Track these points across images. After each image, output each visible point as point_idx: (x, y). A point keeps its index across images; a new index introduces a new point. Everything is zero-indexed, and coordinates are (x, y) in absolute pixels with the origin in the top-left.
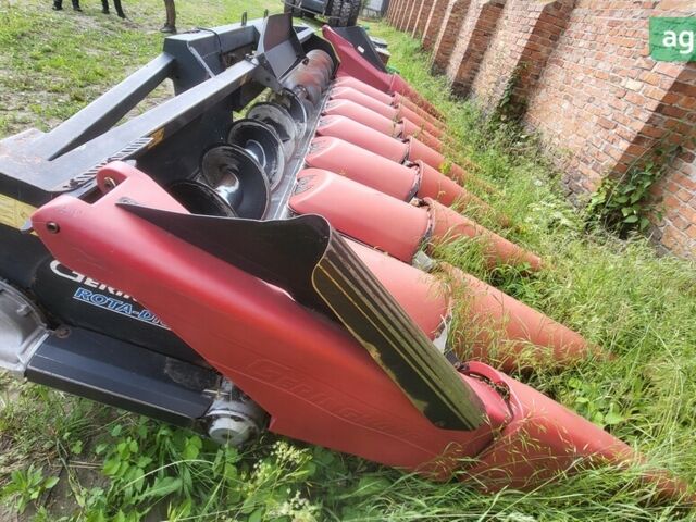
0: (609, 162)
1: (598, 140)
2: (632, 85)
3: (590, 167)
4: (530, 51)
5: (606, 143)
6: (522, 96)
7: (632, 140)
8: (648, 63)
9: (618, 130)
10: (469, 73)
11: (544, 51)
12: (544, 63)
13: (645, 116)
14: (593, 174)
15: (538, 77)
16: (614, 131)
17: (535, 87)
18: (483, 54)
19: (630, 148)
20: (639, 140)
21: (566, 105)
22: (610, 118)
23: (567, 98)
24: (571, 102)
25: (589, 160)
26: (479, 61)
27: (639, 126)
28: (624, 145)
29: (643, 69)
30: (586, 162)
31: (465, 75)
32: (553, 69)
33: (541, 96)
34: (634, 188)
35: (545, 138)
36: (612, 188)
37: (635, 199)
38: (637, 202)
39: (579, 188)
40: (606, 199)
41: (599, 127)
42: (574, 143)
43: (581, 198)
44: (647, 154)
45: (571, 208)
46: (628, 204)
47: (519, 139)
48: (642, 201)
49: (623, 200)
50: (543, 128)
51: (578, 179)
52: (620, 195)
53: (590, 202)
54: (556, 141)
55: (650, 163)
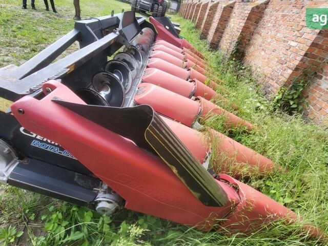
0: (283, 79)
1: (278, 69)
2: (293, 44)
3: (275, 82)
4: (246, 28)
5: (281, 70)
6: (243, 49)
7: (293, 69)
8: (300, 34)
9: (287, 65)
10: (218, 38)
11: (252, 28)
12: (252, 34)
13: (299, 58)
14: (276, 85)
15: (249, 40)
16: (285, 65)
17: (249, 45)
18: (224, 29)
19: (293, 73)
20: (297, 69)
21: (263, 53)
22: (283, 59)
23: (263, 50)
24: (265, 52)
25: (274, 79)
26: (222, 33)
27: (297, 63)
28: (290, 72)
29: (298, 37)
30: (273, 79)
31: (216, 39)
32: (256, 36)
33: (251, 49)
34: (295, 91)
35: (253, 69)
36: (285, 91)
37: (296, 96)
38: (296, 98)
39: (270, 92)
40: (282, 97)
41: (278, 63)
42: (267, 71)
43: (270, 96)
44: (301, 75)
45: (266, 101)
46: (292, 99)
47: (241, 69)
48: (299, 97)
49: (290, 97)
50: (252, 64)
51: (269, 87)
52: (289, 95)
53: (275, 98)
54: (258, 70)
55: (302, 80)
